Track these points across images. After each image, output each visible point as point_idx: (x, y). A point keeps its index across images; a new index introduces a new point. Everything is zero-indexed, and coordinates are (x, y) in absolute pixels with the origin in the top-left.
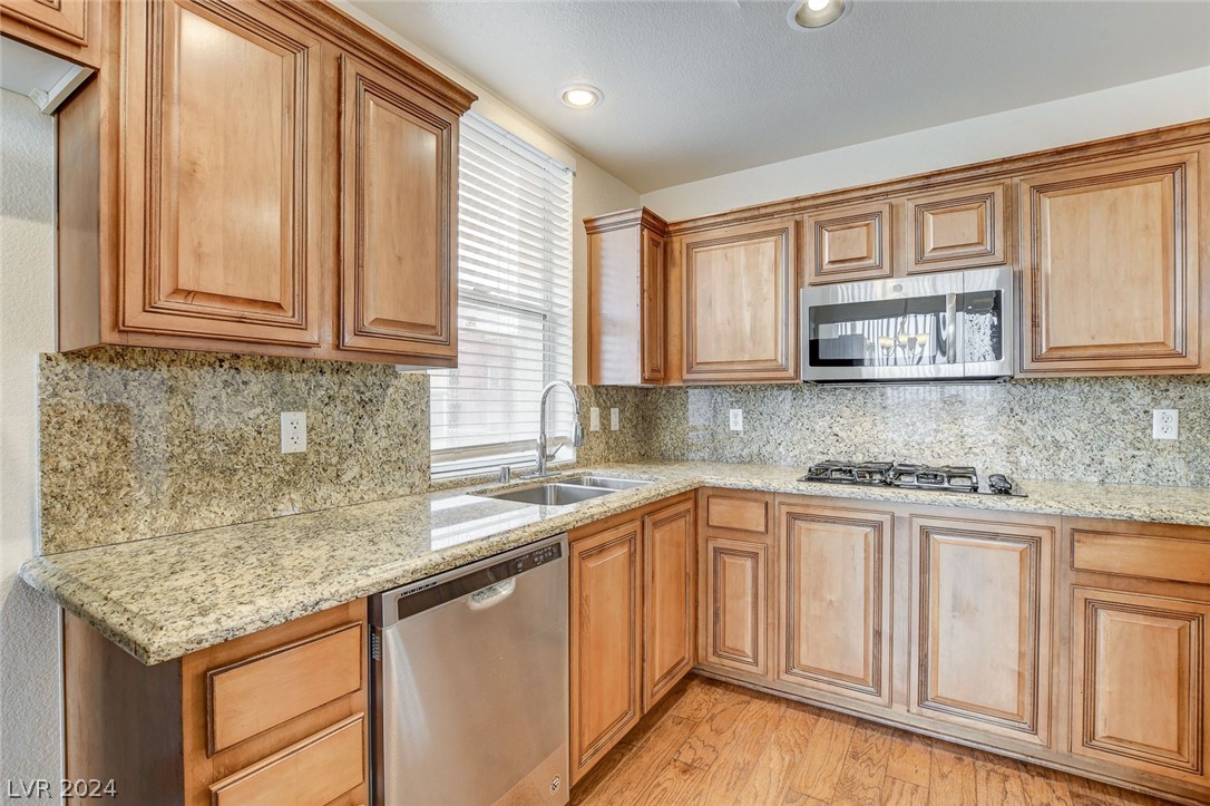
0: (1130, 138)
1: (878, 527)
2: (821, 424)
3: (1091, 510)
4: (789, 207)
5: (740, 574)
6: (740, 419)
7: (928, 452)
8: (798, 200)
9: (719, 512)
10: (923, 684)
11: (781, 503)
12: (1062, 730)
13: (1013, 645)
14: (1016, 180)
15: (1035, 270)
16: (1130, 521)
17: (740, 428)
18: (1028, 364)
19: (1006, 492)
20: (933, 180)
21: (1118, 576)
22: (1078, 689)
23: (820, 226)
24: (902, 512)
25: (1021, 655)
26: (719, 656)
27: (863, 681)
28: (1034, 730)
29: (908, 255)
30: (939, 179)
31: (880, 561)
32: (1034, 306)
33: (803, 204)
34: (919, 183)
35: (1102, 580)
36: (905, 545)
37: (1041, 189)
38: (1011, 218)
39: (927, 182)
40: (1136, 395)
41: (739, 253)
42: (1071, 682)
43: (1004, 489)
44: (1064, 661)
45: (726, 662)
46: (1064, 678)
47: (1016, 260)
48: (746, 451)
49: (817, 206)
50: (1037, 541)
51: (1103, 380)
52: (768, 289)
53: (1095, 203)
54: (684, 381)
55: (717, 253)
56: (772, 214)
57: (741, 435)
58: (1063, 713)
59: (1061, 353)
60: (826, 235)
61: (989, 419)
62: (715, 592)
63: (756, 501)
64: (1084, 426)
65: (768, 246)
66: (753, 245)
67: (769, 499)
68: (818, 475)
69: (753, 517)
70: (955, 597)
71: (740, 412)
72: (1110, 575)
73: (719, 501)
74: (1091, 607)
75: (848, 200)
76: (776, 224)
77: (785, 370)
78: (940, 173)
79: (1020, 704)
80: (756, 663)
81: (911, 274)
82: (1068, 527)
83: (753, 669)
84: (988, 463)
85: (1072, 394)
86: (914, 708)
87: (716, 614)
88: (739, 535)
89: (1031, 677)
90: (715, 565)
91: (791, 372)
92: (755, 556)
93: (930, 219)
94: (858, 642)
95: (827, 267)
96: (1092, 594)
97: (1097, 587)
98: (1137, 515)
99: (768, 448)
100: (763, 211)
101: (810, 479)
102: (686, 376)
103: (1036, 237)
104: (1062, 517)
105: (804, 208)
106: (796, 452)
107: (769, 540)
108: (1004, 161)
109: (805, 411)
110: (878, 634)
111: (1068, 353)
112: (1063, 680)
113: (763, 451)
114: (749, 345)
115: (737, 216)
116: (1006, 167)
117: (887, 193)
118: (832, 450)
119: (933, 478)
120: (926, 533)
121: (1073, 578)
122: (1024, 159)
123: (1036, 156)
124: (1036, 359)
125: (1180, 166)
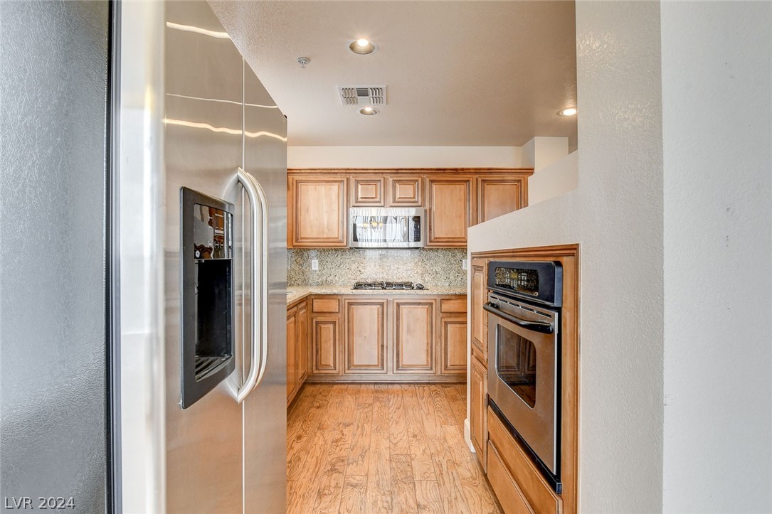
0: (456, 169)
1: (382, 304)
2: (354, 266)
3: (446, 292)
4: (344, 171)
5: (327, 331)
6: (317, 264)
7: (395, 277)
8: (348, 169)
9: (318, 306)
10: (398, 362)
11: (345, 299)
12: (439, 367)
13: (425, 341)
14: (425, 176)
15: (430, 210)
16: (455, 295)
17: (317, 269)
18: (428, 244)
19: (421, 289)
20: (399, 171)
21: (453, 313)
22: (443, 351)
23: (357, 182)
24: (390, 299)
25: (428, 344)
26: (319, 370)
27: (377, 365)
28: (431, 369)
29: (390, 199)
30: (401, 171)
31: (383, 318)
32: (430, 223)
33: (350, 171)
34: (395, 171)
35: (449, 315)
36: (391, 310)
37: (432, 181)
38: (423, 190)
39: (397, 171)
40: (458, 254)
41: (322, 188)
42: (441, 350)
43: (421, 288)
44: (439, 344)
45: (321, 372)
46: (439, 349)
47: (425, 205)
48: (320, 279)
49: (356, 173)
50: (432, 304)
51: (448, 249)
52: (335, 206)
53: (448, 188)
54: (294, 246)
55: (311, 187)
56: (337, 173)
57: (318, 272)
58: (439, 362)
59: (437, 240)
60: (360, 186)
61: (416, 263)
62: (316, 341)
63: (335, 299)
64: (444, 266)
65: (335, 187)
66: (328, 186)
67: (339, 297)
68: (358, 286)
69: (333, 306)
70: (408, 327)
71: (317, 261)
72: (451, 313)
73: (318, 300)
74: (446, 323)
75: (369, 173)
76: (338, 178)
77: (342, 242)
78: (401, 169)
79: (428, 361)
80: (335, 369)
81: (391, 206)
82: (439, 299)
83: (334, 372)
84: (416, 280)
85: (440, 254)
86: (395, 371)
87: (317, 351)
88: (327, 315)
89: (430, 352)
90: (316, 330)
91: (345, 244)
92: (334, 323)
93: (398, 186)
94: (375, 352)
95: (360, 200)
96: (446, 320)
97: (448, 317)
98: (457, 293)
99: (330, 278)
100: (333, 171)
101: (355, 288)
102: (295, 244)
103: (431, 199)
104: (439, 295)
105: (351, 173)
106: (343, 279)
107: (340, 315)
108: (422, 169)
109: (347, 261)
110: (382, 346)
111: (440, 240)
112: (438, 350)
113: (328, 279)
114: (326, 231)
115: (321, 171)
116: (422, 171)
117: (383, 173)
118: (358, 278)
119: (401, 286)
120: (398, 305)
121: (441, 314)
122: (428, 169)
123: (431, 169)
124: (430, 242)
125: (468, 181)
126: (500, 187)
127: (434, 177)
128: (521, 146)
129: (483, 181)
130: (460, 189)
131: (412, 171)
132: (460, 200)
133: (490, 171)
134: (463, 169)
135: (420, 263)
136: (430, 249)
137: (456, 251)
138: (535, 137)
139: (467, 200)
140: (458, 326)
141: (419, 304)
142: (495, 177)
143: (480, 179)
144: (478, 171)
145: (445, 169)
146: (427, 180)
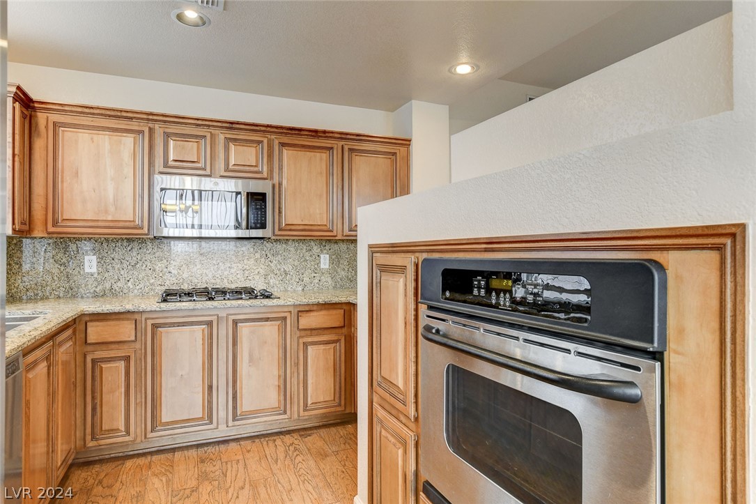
0: (316, 131)
1: (210, 324)
2: (159, 266)
3: (305, 301)
4: (145, 116)
5: (114, 375)
6: (95, 263)
7: (226, 280)
8: (152, 114)
9: (95, 332)
10: (235, 408)
11: (146, 319)
12: (295, 408)
13: (276, 373)
14: (273, 137)
15: (280, 184)
16: (318, 304)
17: (94, 270)
18: (277, 232)
19: (268, 297)
20: (234, 126)
21: (314, 329)
22: (301, 385)
23: (167, 136)
24: (223, 314)
25: (279, 376)
26: (97, 440)
27: (202, 419)
28: (285, 412)
29: (220, 165)
30: (238, 126)
31: (212, 343)
32: (280, 203)
33: (155, 118)
34: (227, 125)
35: (309, 332)
36: (223, 332)
37: (283, 145)
38: (270, 156)
39: (231, 125)
40: (315, 248)
41: (105, 140)
42: (298, 384)
44: (296, 374)
45: (102, 442)
46: (296, 383)
47: (272, 178)
48: (100, 288)
49: (165, 122)
50: (285, 318)
51: (302, 240)
52: (128, 171)
53: (303, 157)
54: (49, 233)
55: (83, 137)
56: (131, 118)
57: (96, 276)
58: (296, 400)
59: (289, 227)
60: (172, 143)
61: (256, 260)
62: (93, 392)
63: (128, 319)
64: (296, 263)
65: (128, 140)
66: (116, 137)
67: (136, 316)
68: (168, 296)
69: (125, 331)
70: (251, 356)
71: (94, 258)
72: (311, 329)
73: (94, 324)
74: (306, 345)
75: (186, 124)
76: (134, 125)
77: (142, 228)
78: (238, 123)
79: (279, 401)
80: (128, 433)
81: (222, 177)
82: (294, 311)
83: (127, 439)
84: (259, 286)
85: (291, 247)
86: (231, 423)
87: (94, 409)
88: (113, 346)
89: (283, 389)
90: (93, 372)
91: (146, 230)
92: (127, 359)
93: (232, 147)
94: (198, 398)
95: (171, 163)
96: (306, 340)
97: (307, 336)
98: (321, 301)
99: (119, 284)
100: (124, 114)
101: (165, 301)
102: (51, 229)
103: (281, 168)
104: (294, 306)
105: (156, 121)
106: (141, 286)
107: (138, 345)
108: (268, 126)
109: (148, 257)
110: (210, 387)
111: (293, 227)
112: (294, 384)
113: (115, 286)
114: (112, 209)
115: (103, 112)
116: (269, 129)
117: (209, 126)
118: (168, 282)
119: (238, 293)
120: (235, 323)
121: (298, 332)
122: (277, 127)
123: (282, 128)
124: (280, 230)
125: (332, 148)
126: (372, 159)
127: (286, 140)
128: (392, 112)
129: (350, 150)
130: (321, 159)
131: (254, 127)
132: (321, 173)
133: (359, 137)
134: (325, 132)
135: (263, 260)
136: (276, 241)
137: (312, 243)
138: (413, 101)
139: (330, 174)
140: (322, 347)
141: (267, 319)
143: (346, 148)
144: (343, 136)
145: (301, 130)
146: (276, 142)
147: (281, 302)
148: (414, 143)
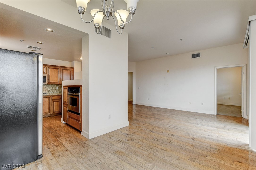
0: (56, 66)
3: (53, 95)
12: (52, 112)
13: (48, 106)
14: (47, 66)
15: (48, 75)
16: (56, 95)
19: (46, 94)
22: (53, 108)
28: (50, 113)
32: (48, 78)
37: (49, 68)
50: (50, 97)
51: (53, 84)
53: (53, 70)
59: (50, 82)
64: (51, 88)
74: (54, 102)
79: (49, 111)
85: (50, 86)
89: (49, 109)
97: (54, 100)
103: (49, 72)
104: (51, 95)
108: (46, 65)
112: (51, 108)
121: (52, 100)
122: (48, 65)
123: (49, 65)
124: (48, 83)
125: (59, 69)
126: (67, 71)
128: (71, 62)
129: (63, 69)
130: (57, 71)
132: (57, 73)
133: (64, 67)
134: (57, 66)
135: (44, 88)
136: (47, 85)
137: (55, 85)
138: (75, 61)
139: (58, 73)
140: (57, 102)
141: (46, 98)
142: (65, 68)
143: (61, 69)
144: (61, 67)
145: (53, 65)
147: (49, 95)
148: (75, 68)
